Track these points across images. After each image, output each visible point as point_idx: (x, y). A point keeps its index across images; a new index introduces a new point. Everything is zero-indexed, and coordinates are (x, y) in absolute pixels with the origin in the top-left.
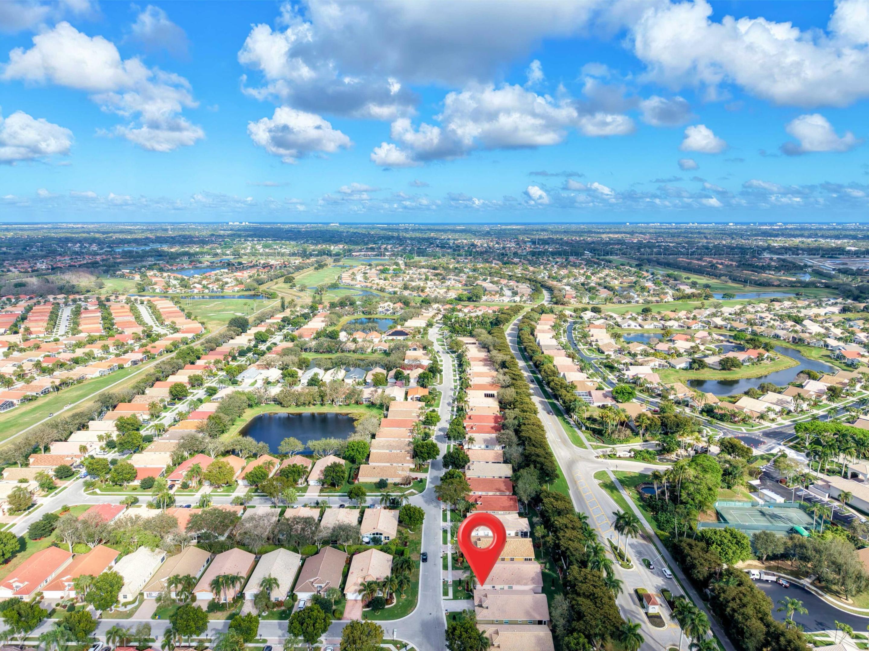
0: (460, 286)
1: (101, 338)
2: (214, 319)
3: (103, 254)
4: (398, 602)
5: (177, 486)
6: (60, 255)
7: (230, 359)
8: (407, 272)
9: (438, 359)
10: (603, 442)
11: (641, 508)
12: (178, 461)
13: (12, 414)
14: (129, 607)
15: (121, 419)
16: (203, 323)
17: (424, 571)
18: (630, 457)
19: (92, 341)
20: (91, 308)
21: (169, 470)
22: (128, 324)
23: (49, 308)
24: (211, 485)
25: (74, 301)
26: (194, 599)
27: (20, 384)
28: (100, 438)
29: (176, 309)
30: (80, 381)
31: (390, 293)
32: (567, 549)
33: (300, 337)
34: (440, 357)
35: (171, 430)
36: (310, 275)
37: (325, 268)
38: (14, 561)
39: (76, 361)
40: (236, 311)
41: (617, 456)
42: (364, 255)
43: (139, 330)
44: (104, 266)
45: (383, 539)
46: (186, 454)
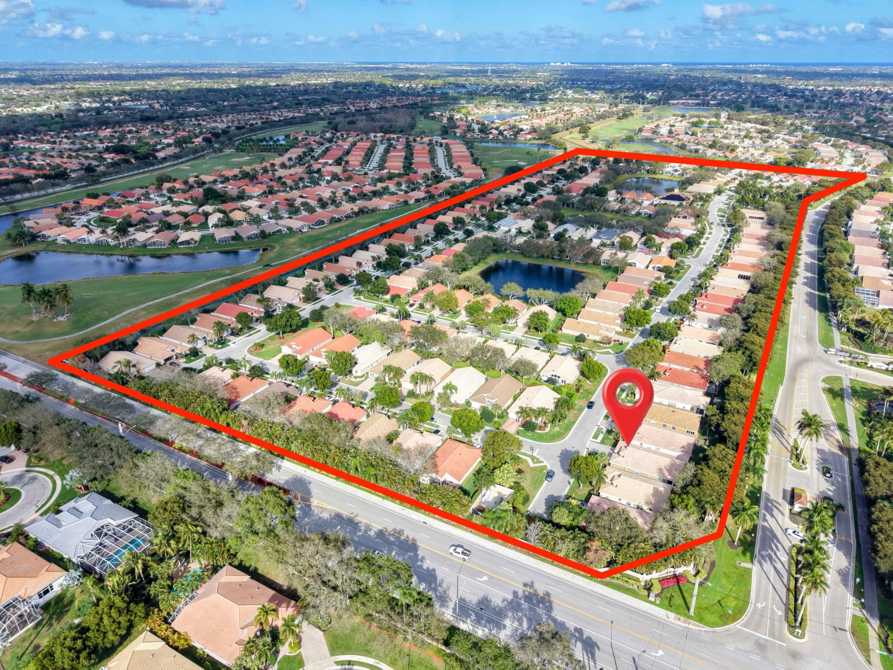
0: (787, 147)
1: (399, 175)
2: (496, 167)
3: (424, 95)
4: (550, 431)
5: (417, 305)
6: (390, 95)
7: (495, 206)
8: (726, 126)
9: (708, 230)
10: (861, 349)
11: (860, 422)
12: (423, 286)
13: (322, 230)
14: (358, 380)
15: (390, 245)
16: (484, 170)
17: (585, 415)
18: (887, 370)
19: (390, 177)
20: (399, 147)
21: (414, 292)
22: (423, 165)
23: (368, 144)
24: (441, 310)
25: (389, 139)
26: (400, 386)
27: (332, 208)
28: (374, 258)
29: (468, 154)
30: (374, 211)
31: (691, 151)
32: (726, 430)
33: (569, 190)
34: (711, 229)
35: (426, 261)
36: (610, 126)
37: (630, 118)
38: (299, 332)
39: (375, 194)
40: (520, 160)
41: (869, 365)
42: (683, 104)
43: (429, 171)
44: (421, 107)
45: (560, 381)
46: (430, 282)
